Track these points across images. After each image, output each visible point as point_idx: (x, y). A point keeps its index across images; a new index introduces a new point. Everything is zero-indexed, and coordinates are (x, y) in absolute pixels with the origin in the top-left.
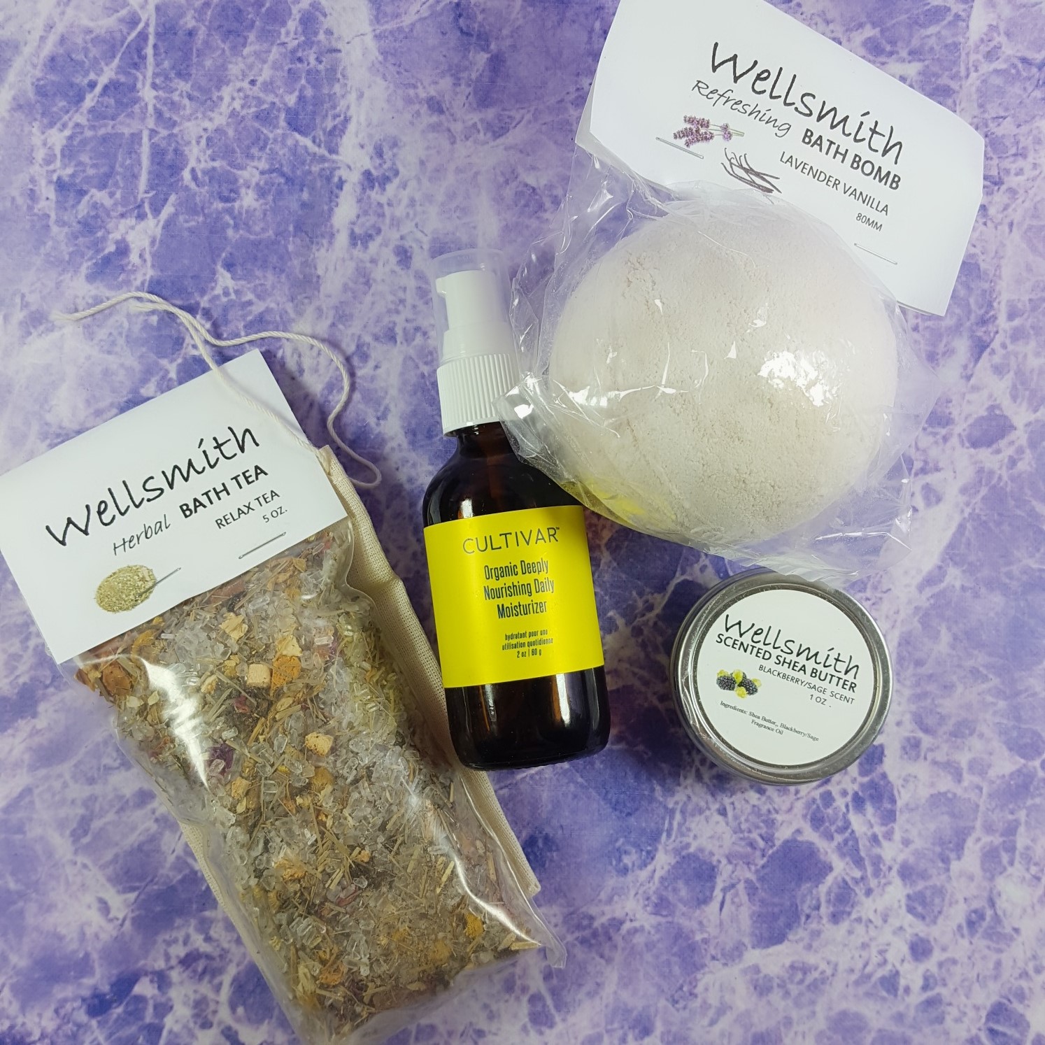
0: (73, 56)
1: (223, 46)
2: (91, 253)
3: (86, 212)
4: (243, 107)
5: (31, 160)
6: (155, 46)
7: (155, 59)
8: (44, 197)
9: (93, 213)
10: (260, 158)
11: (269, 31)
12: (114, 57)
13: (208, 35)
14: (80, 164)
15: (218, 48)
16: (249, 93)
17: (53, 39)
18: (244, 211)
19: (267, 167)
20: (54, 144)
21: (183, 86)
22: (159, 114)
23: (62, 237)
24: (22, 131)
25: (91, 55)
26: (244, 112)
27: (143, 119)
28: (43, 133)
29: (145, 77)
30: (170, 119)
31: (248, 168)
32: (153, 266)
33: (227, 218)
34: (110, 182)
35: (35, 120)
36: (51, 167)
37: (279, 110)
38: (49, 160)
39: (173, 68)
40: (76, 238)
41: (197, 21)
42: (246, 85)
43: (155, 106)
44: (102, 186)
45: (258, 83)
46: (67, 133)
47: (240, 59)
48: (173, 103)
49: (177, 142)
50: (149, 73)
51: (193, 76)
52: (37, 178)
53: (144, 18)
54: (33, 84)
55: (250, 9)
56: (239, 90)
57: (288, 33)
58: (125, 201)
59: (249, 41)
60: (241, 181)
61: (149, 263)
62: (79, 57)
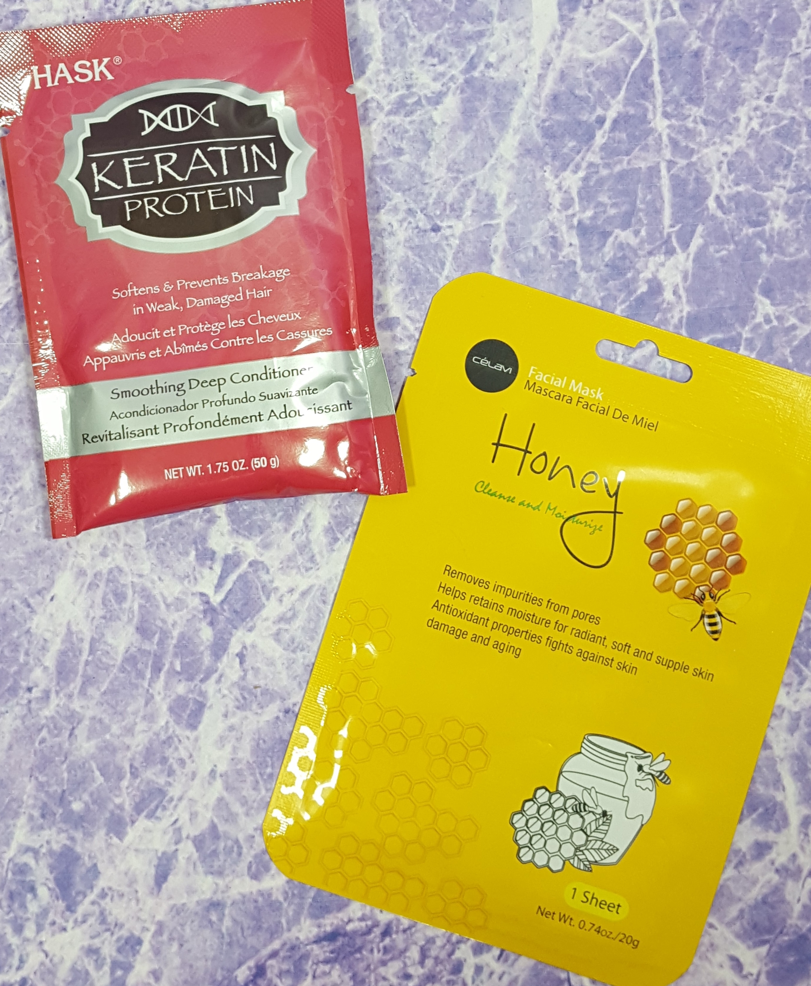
0: (577, 92)
1: (732, 64)
2: (622, 296)
3: (612, 254)
4: (761, 126)
5: (548, 207)
6: (661, 73)
7: (663, 87)
8: (567, 244)
9: (620, 254)
10: (785, 177)
11: (779, 43)
12: (619, 89)
13: (716, 55)
14: (600, 204)
15: (727, 67)
16: (766, 110)
17: (552, 76)
18: (775, 233)
19: (794, 185)
20: (569, 187)
21: (697, 112)
22: (674, 143)
23: (591, 283)
24: (534, 177)
25: (595, 89)
26: (763, 131)
27: (659, 151)
28: (557, 177)
29: (654, 107)
30: (687, 147)
31: (775, 189)
32: (688, 301)
33: (759, 242)
34: (633, 220)
35: (547, 164)
36: (570, 212)
37: (800, 125)
38: (567, 204)
39: (683, 94)
40: (607, 281)
41: (702, 41)
42: (762, 102)
43: (669, 135)
44: (625, 225)
45: (775, 100)
46: (581, 174)
47: (752, 76)
48: (688, 130)
49: (697, 171)
50: (659, 101)
51: (705, 100)
52: (557, 224)
53: (645, 44)
54: (538, 126)
55: (756, 22)
56: (756, 109)
57: (799, 43)
58: (651, 238)
59: (760, 56)
60: (769, 203)
61: (684, 299)
62: (582, 92)
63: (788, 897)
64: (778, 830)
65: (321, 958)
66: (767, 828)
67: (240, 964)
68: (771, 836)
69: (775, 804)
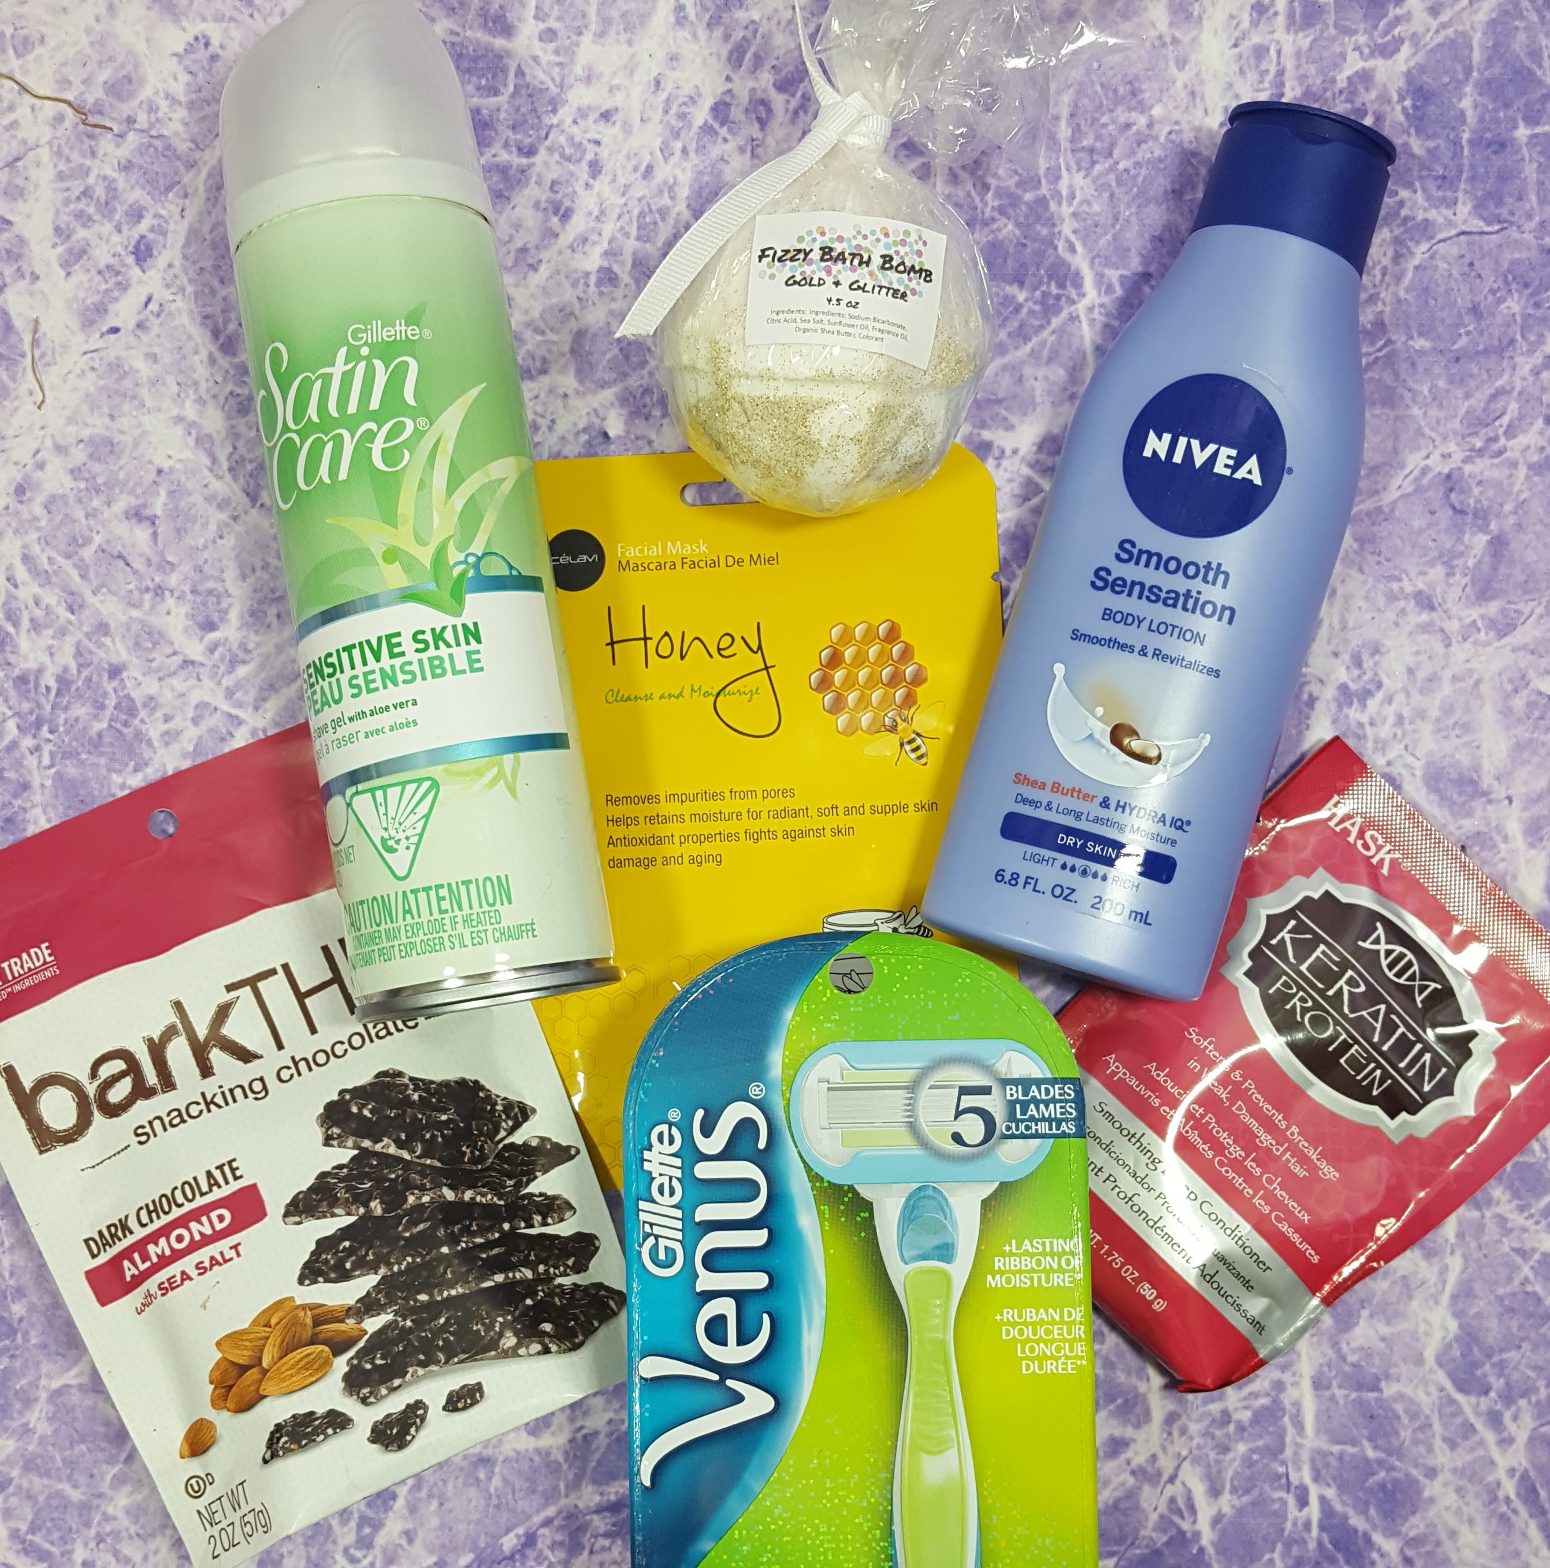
63: (1144, 1505)
64: (1138, 1426)
65: (602, 1529)
66: (1126, 1422)
67: (508, 1531)
68: (1129, 1432)
69: (1137, 1396)
